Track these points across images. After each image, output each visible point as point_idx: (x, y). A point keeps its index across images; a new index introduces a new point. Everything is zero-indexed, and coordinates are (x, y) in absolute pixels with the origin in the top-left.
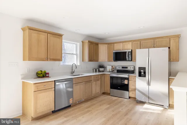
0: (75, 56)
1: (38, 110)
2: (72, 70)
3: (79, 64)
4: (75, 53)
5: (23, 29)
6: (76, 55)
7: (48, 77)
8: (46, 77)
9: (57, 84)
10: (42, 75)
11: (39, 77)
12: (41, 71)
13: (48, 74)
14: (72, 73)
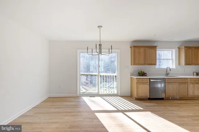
0: (171, 61)
1: (139, 94)
2: (167, 72)
3: (174, 67)
4: (171, 58)
5: (131, 47)
6: (172, 59)
7: (146, 76)
8: (145, 75)
9: (151, 80)
10: (141, 74)
11: (140, 75)
12: (141, 72)
13: (146, 74)
14: (167, 74)
